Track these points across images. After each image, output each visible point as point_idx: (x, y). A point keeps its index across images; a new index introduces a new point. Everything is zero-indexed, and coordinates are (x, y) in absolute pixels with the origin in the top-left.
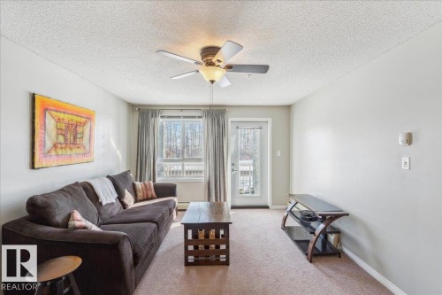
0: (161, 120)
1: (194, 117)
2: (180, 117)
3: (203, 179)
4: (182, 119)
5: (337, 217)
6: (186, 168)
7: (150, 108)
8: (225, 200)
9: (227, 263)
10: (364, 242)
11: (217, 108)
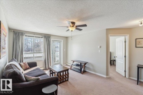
0: (25, 37)
1: (40, 37)
2: (34, 37)
3: (43, 59)
4: (35, 38)
5: (86, 63)
6: (35, 56)
7: (20, 31)
8: (51, 66)
9: (68, 80)
10: (91, 67)
11: (48, 35)
